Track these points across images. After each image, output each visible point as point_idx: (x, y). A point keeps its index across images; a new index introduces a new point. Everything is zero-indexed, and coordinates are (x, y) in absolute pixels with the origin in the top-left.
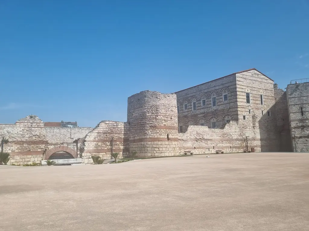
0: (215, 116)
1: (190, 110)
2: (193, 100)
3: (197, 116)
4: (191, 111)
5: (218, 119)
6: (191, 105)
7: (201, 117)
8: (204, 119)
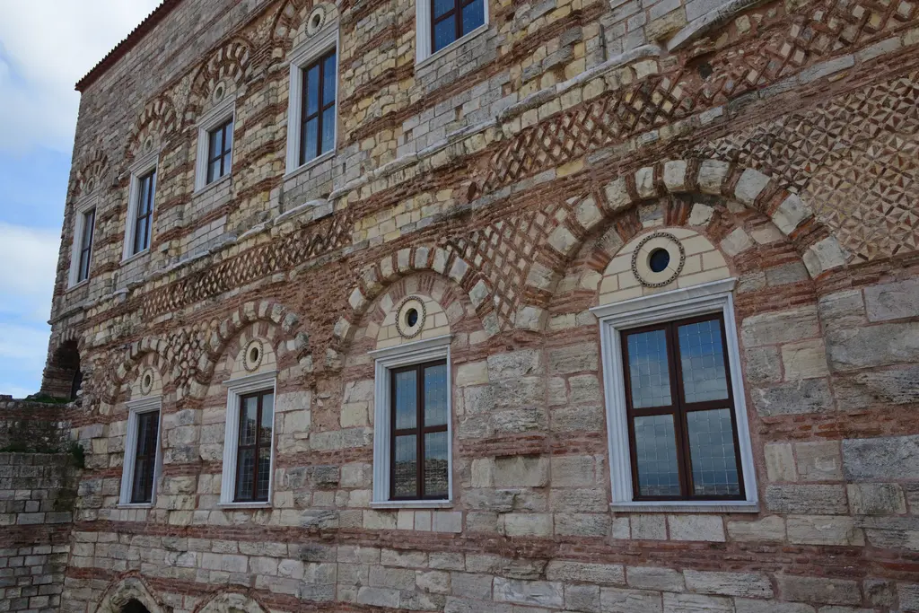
0: (713, 173)
1: (261, 170)
2: (297, 35)
3: (344, 237)
4: (267, 185)
5: (811, 230)
6: (274, 110)
7: (392, 248)
8: (459, 270)
